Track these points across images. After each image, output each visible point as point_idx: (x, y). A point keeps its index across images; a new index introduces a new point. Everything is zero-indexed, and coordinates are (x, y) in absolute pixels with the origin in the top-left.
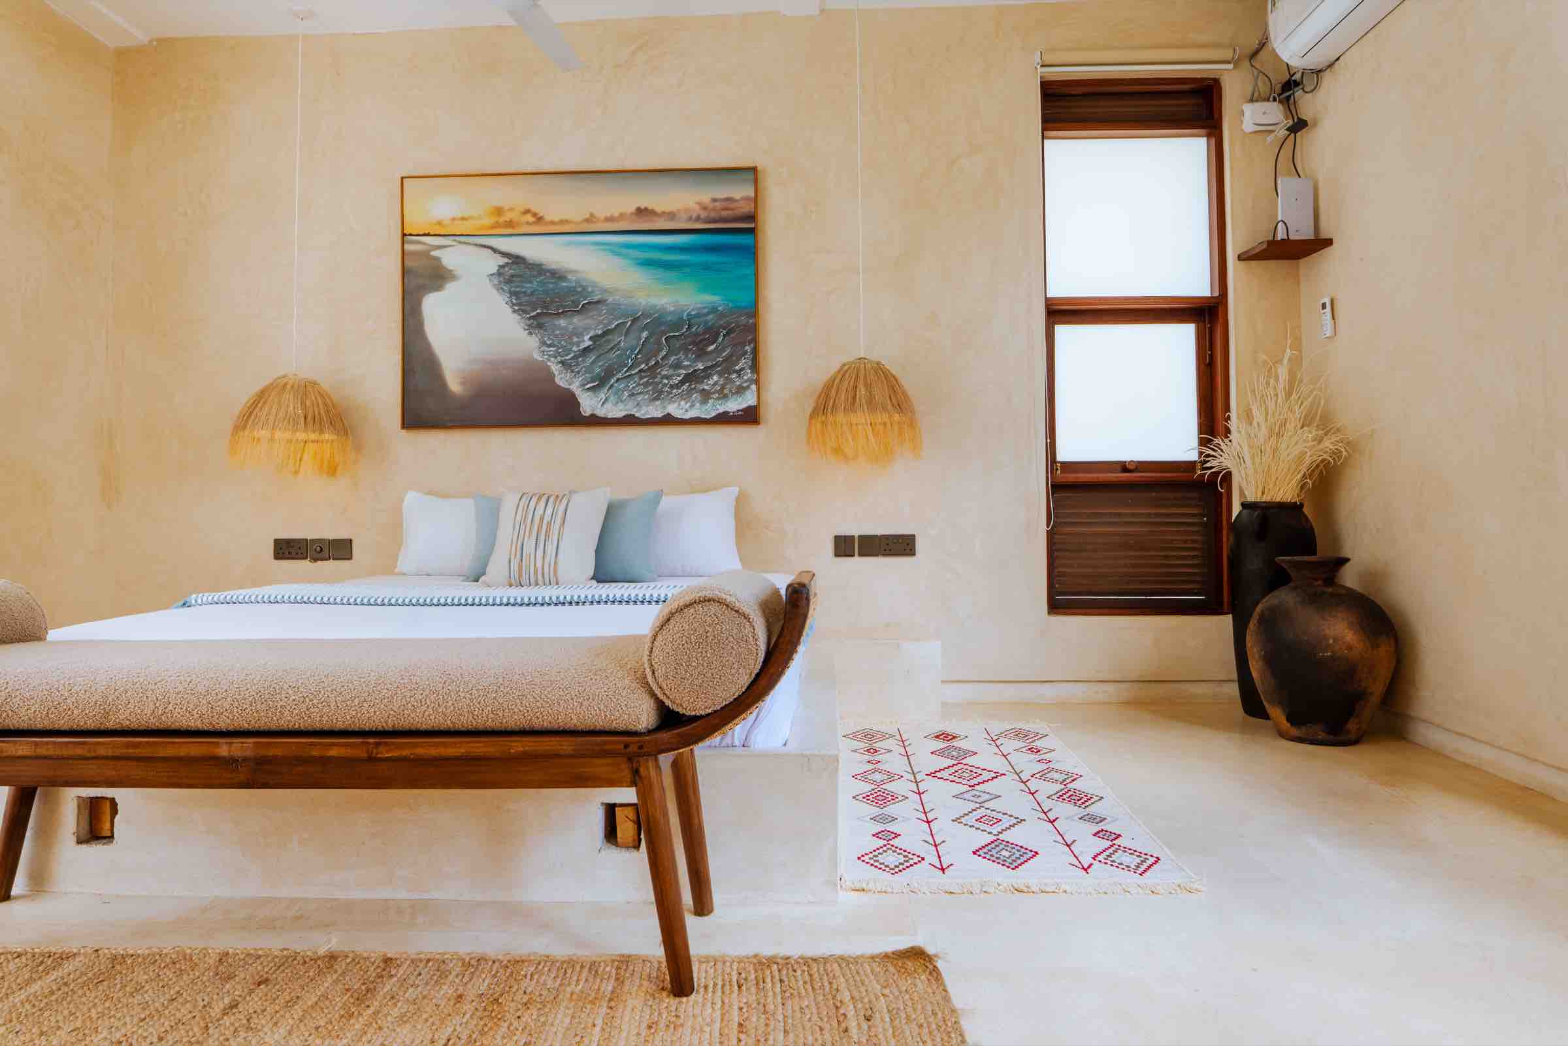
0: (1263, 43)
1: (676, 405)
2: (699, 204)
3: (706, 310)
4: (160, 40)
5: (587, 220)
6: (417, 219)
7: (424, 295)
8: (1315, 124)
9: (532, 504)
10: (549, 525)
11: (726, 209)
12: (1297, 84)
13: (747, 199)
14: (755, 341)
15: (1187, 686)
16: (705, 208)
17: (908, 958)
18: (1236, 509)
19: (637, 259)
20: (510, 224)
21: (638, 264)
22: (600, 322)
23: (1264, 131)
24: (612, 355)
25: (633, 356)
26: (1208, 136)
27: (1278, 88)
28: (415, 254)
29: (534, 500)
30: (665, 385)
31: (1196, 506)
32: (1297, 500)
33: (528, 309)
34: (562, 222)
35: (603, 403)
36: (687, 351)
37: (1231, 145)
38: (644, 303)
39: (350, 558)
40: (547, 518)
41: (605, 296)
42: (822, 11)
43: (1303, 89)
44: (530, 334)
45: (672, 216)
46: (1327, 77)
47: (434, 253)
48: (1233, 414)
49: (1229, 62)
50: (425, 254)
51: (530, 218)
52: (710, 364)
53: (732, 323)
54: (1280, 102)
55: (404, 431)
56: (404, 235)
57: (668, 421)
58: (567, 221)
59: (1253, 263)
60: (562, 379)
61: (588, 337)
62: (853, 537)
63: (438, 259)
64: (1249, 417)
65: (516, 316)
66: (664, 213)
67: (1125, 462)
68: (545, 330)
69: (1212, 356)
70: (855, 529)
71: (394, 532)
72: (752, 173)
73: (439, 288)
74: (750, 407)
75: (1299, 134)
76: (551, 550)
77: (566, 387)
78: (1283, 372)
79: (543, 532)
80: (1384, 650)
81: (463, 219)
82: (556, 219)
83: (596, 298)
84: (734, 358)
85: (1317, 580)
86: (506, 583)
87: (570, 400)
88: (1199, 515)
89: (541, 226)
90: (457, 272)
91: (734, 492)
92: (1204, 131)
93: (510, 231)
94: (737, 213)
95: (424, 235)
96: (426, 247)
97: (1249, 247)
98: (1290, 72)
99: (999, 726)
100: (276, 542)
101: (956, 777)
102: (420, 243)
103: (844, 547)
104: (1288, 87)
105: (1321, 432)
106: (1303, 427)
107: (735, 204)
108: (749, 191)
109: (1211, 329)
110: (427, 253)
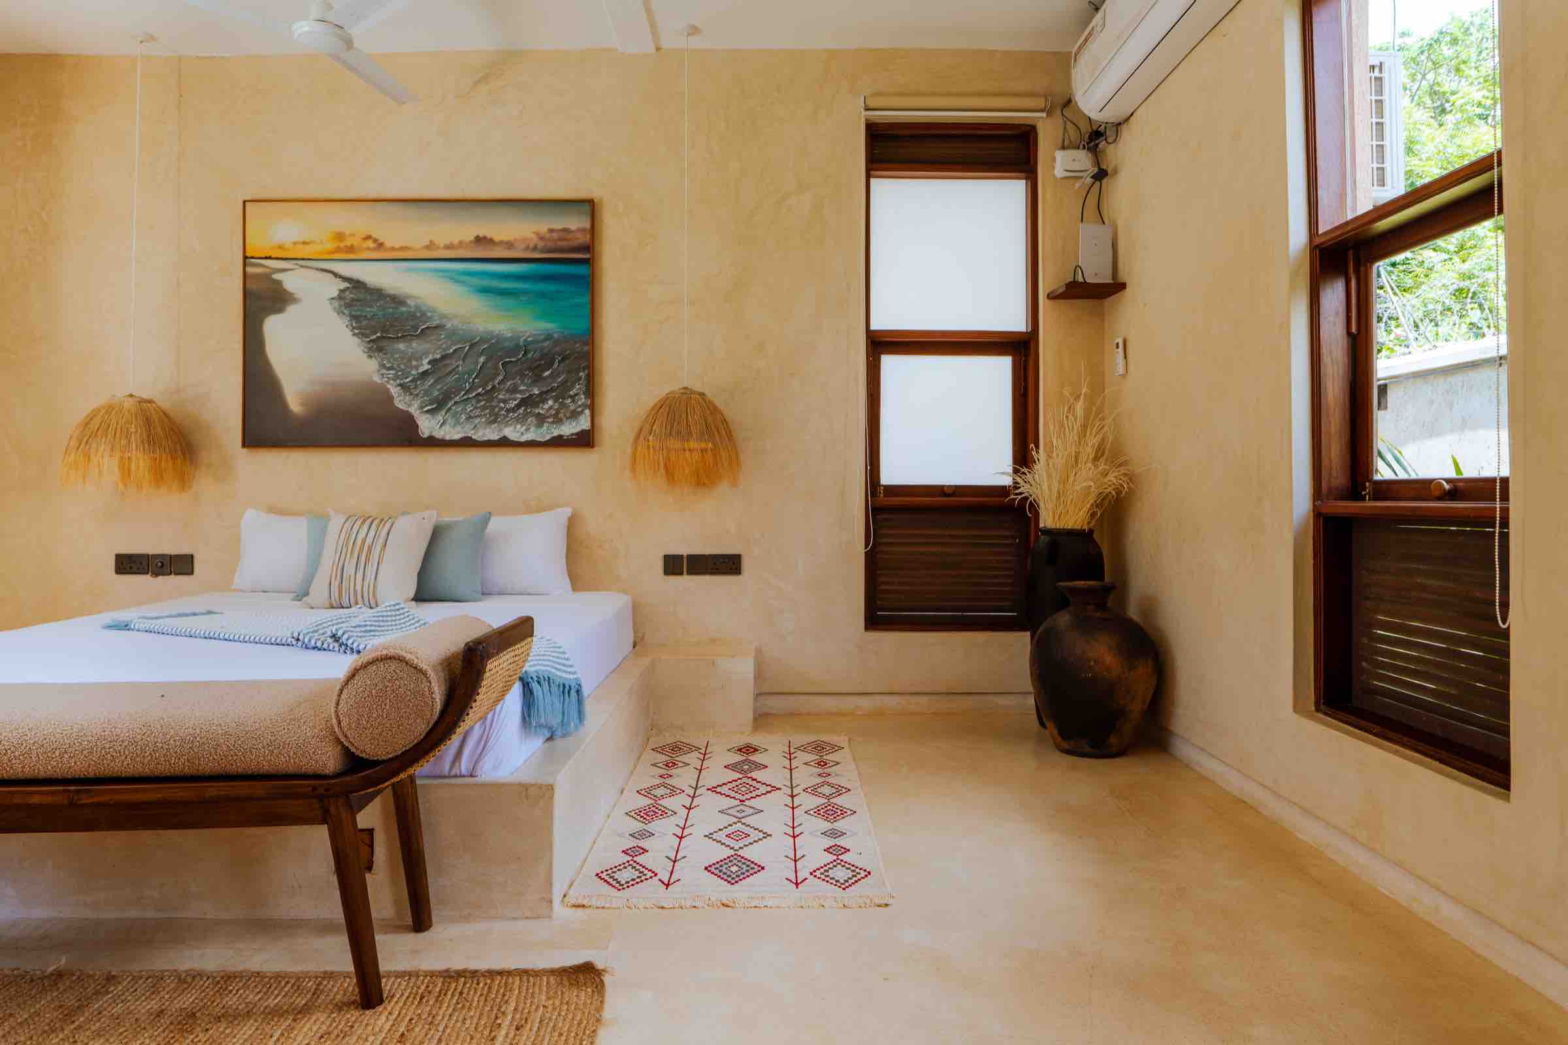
0: (1069, 99)
1: (512, 428)
2: (537, 234)
3: (543, 337)
5: (427, 247)
6: (258, 243)
7: (266, 317)
8: (1116, 172)
9: (356, 527)
10: (370, 547)
11: (561, 240)
12: (1100, 134)
13: (583, 230)
14: (590, 367)
16: (542, 239)
17: (577, 973)
20: (351, 249)
23: (1073, 177)
24: (449, 379)
25: (471, 380)
26: (1026, 179)
27: (1086, 138)
28: (254, 276)
29: (359, 523)
30: (502, 409)
31: (1009, 529)
32: (1086, 527)
33: (368, 332)
34: (402, 249)
35: (441, 426)
36: (523, 376)
37: (1044, 189)
38: (481, 329)
39: (192, 573)
40: (369, 541)
41: (444, 321)
42: (658, 49)
43: (1106, 139)
45: (509, 245)
46: (1125, 131)
47: (276, 276)
48: (1041, 445)
49: (1042, 111)
50: (267, 277)
51: (370, 244)
52: (545, 389)
53: (567, 350)
54: (1088, 149)
55: (245, 450)
56: (245, 258)
57: (505, 443)
58: (408, 248)
59: (1062, 301)
61: (427, 361)
62: (682, 556)
63: (279, 283)
64: (1051, 448)
65: (356, 340)
66: (502, 242)
67: (943, 486)
68: (385, 354)
69: (1026, 388)
70: (684, 549)
71: (233, 547)
72: (590, 206)
73: (280, 310)
75: (1102, 183)
76: (372, 571)
77: (406, 409)
78: (1079, 408)
79: (364, 555)
80: (1143, 671)
81: (304, 243)
82: (397, 246)
83: (435, 323)
84: (569, 384)
85: (1089, 605)
86: (327, 604)
87: (409, 423)
88: (1013, 537)
89: (381, 252)
90: (298, 294)
91: (567, 512)
92: (1023, 175)
93: (352, 256)
94: (575, 243)
95: (266, 258)
96: (267, 270)
97: (1058, 285)
98: (1092, 122)
99: (804, 739)
100: (118, 557)
101: (735, 791)
102: (262, 266)
103: (673, 565)
104: (1094, 137)
105: (1108, 467)
106: (1095, 460)
107: (570, 235)
108: (586, 223)
109: (1025, 361)
110: (268, 275)
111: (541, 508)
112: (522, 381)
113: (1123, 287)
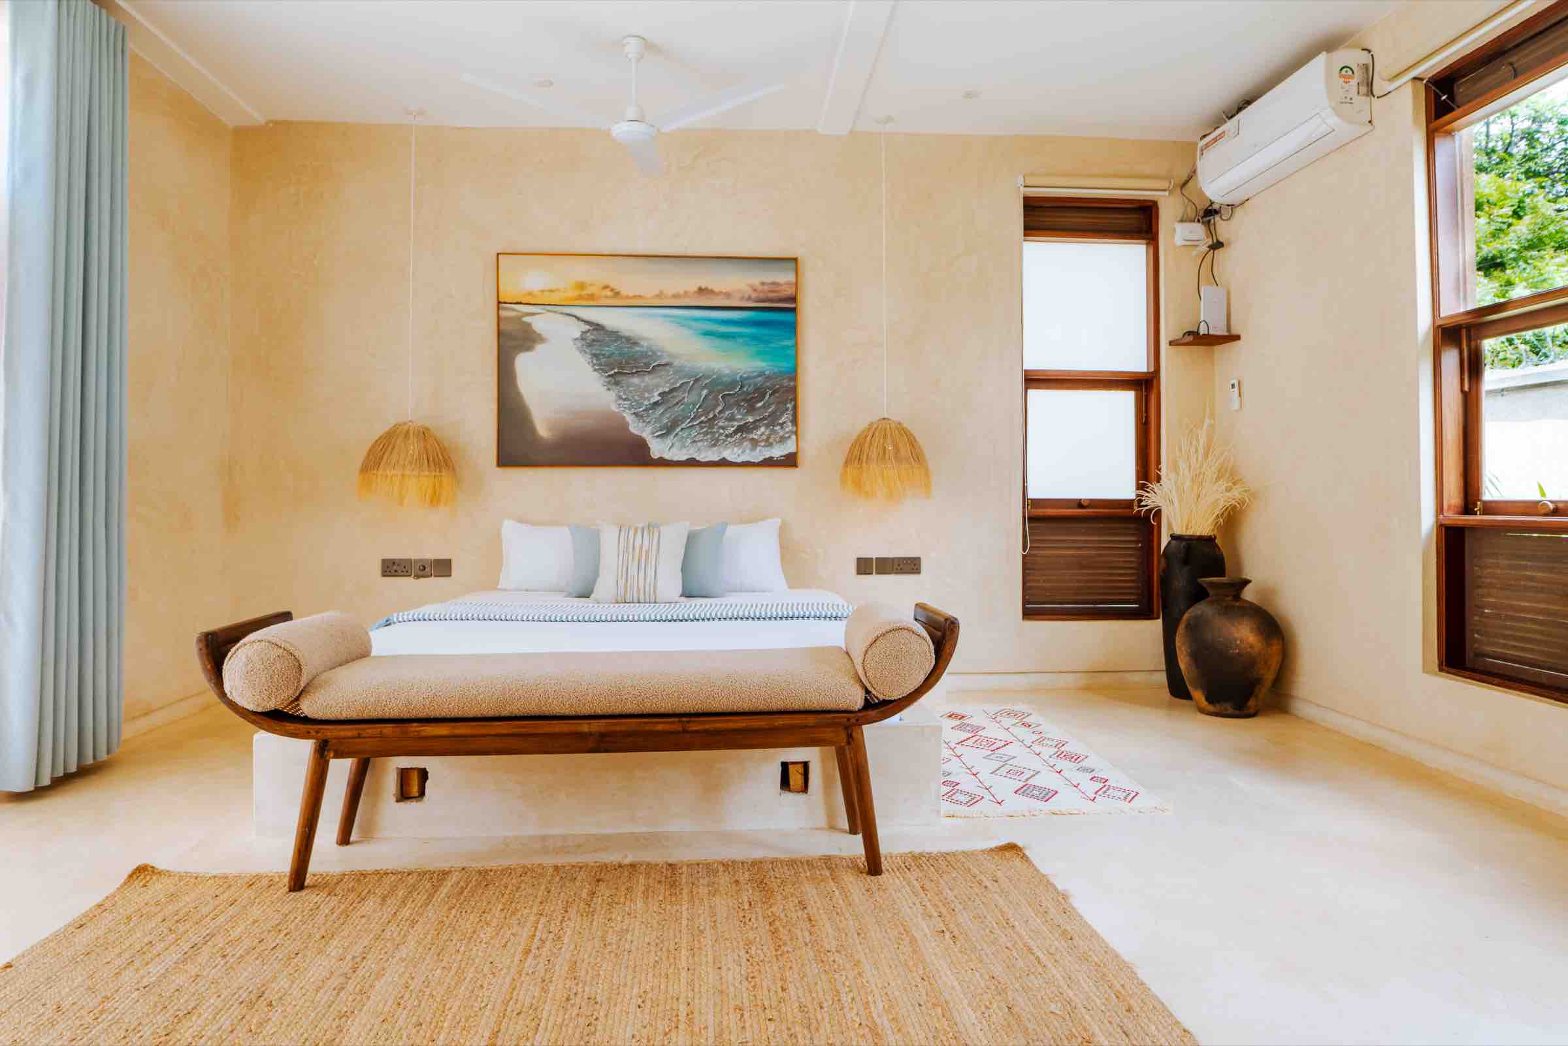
0: (1191, 178)
2: (748, 285)
4: (276, 123)
5: (657, 296)
6: (510, 290)
7: (517, 354)
8: (1229, 244)
9: (631, 536)
10: (647, 552)
11: (772, 291)
12: (1216, 212)
13: (788, 283)
14: (795, 399)
15: (1128, 675)
16: (755, 290)
17: (1006, 850)
18: (1164, 541)
20: (592, 297)
23: (1192, 245)
26: (1147, 244)
27: (1201, 213)
28: (506, 318)
29: (632, 533)
31: (1133, 535)
32: (1212, 534)
34: (635, 297)
37: (1166, 254)
39: (451, 576)
40: (645, 547)
42: (851, 132)
43: (1221, 217)
44: (609, 389)
45: (728, 295)
46: (1239, 212)
47: (527, 319)
48: (1163, 466)
49: (1165, 190)
50: (518, 319)
51: (609, 293)
54: (1203, 223)
55: (499, 468)
56: (499, 302)
57: (723, 463)
58: (640, 297)
59: (1181, 347)
62: (871, 559)
63: (529, 325)
64: (1175, 468)
65: (596, 375)
66: (723, 293)
67: (1080, 500)
69: (1147, 418)
70: (874, 553)
72: (793, 262)
73: (530, 349)
75: (1216, 252)
76: (651, 573)
78: (1203, 434)
79: (644, 558)
80: (1276, 648)
81: (551, 291)
82: (631, 294)
85: (1228, 596)
86: (613, 599)
87: (642, 445)
88: (1137, 542)
89: (618, 300)
90: (544, 334)
91: (778, 521)
92: (1144, 241)
93: (591, 303)
94: (781, 295)
95: (517, 303)
96: (520, 314)
97: (1177, 335)
98: (1212, 203)
99: (993, 708)
100: (384, 561)
101: (978, 745)
102: (514, 310)
103: (864, 566)
104: (1209, 214)
105: (1230, 484)
106: (1218, 479)
107: (780, 288)
108: (791, 277)
109: (1146, 396)
110: (519, 319)
111: (753, 520)
113: (1238, 338)
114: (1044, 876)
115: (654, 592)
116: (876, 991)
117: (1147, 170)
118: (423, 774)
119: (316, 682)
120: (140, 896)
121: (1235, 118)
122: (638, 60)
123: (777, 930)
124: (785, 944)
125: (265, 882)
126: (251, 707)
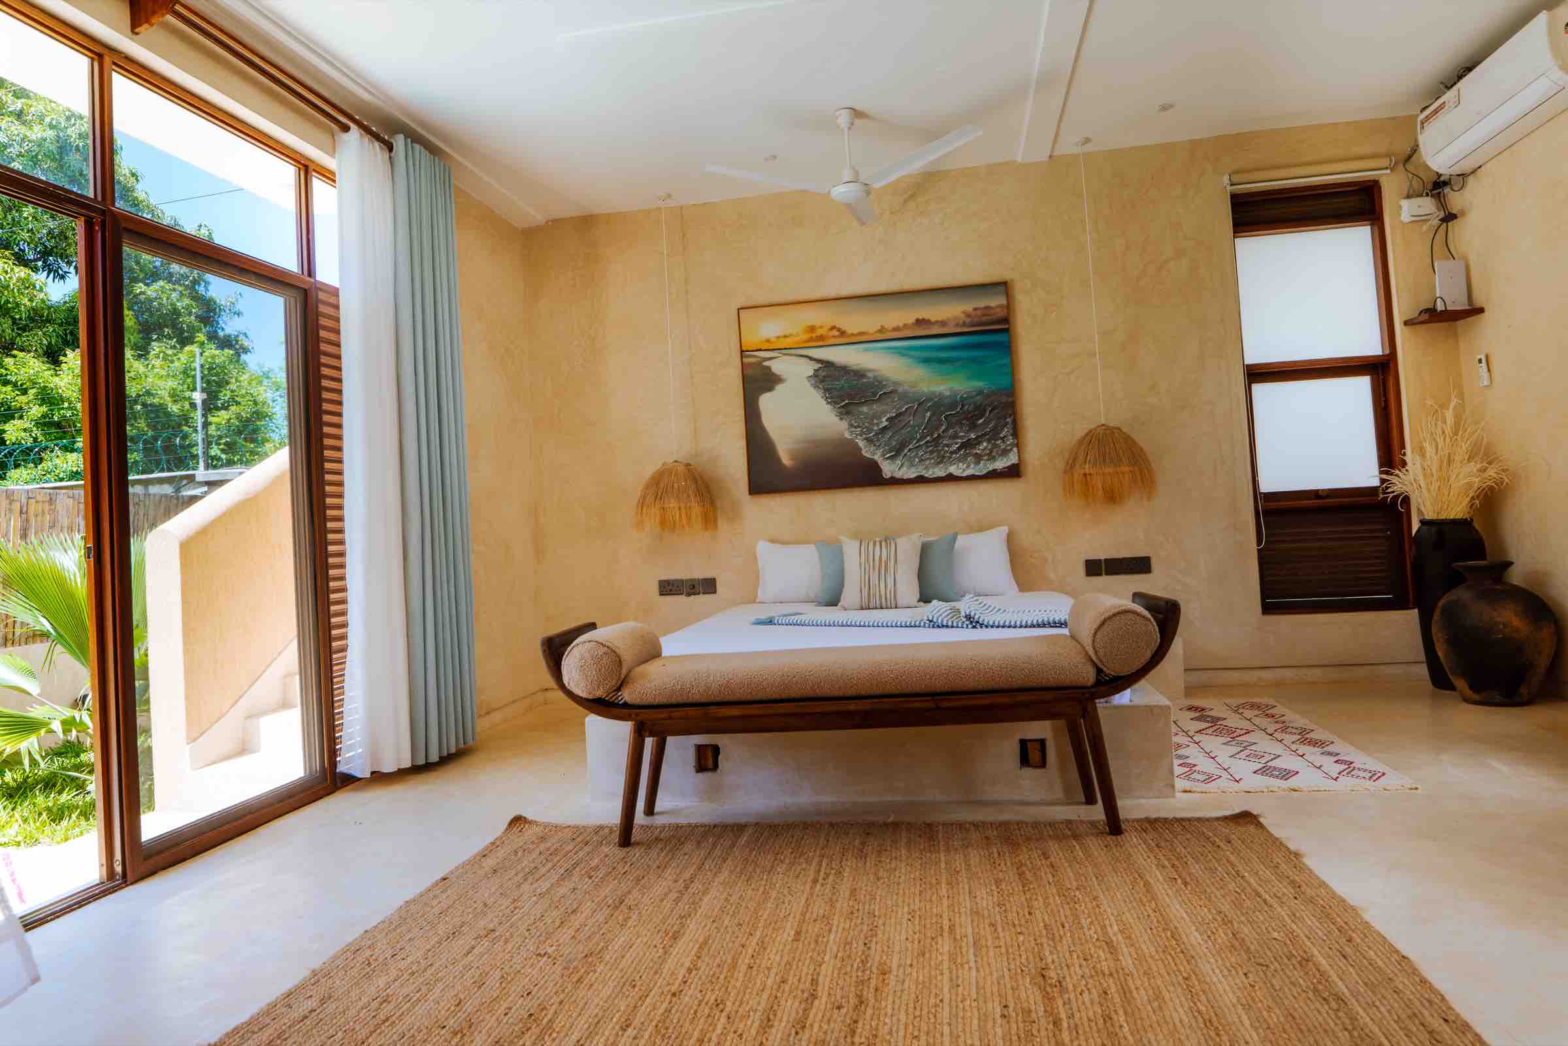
0: (1415, 149)
1: (955, 466)
2: (963, 312)
3: (974, 393)
4: (554, 221)
5: (879, 331)
6: (750, 340)
7: (760, 395)
8: (1463, 213)
9: (871, 548)
10: (885, 564)
11: (984, 315)
12: (1445, 184)
13: (1001, 306)
14: (1014, 414)
15: (1382, 667)
16: (968, 316)
17: (1240, 817)
18: (1415, 526)
19: (918, 358)
20: (821, 338)
21: (919, 362)
22: (894, 408)
23: (1420, 220)
26: (1372, 225)
27: (1430, 186)
28: (750, 364)
29: (871, 545)
31: (1379, 523)
32: (1468, 517)
34: (859, 334)
37: (1392, 234)
38: (926, 390)
39: (715, 592)
40: (884, 558)
42: (1051, 157)
43: (1451, 188)
44: (841, 419)
45: (943, 323)
46: (1471, 179)
47: (766, 363)
48: (1408, 450)
49: (1387, 168)
51: (836, 333)
54: (1432, 197)
55: (751, 497)
56: (742, 351)
57: (951, 478)
58: (864, 333)
59: (1417, 326)
60: (867, 452)
62: (1100, 560)
63: (769, 368)
64: (1422, 452)
66: (937, 322)
67: (1318, 490)
69: (1386, 401)
70: (1102, 554)
72: (1003, 287)
73: (770, 389)
74: (1013, 465)
75: (1450, 224)
76: (890, 583)
78: (1449, 415)
79: (883, 568)
80: (1546, 633)
81: (785, 336)
82: (856, 332)
83: (889, 389)
85: (1488, 580)
86: (859, 607)
87: (874, 467)
88: (1384, 530)
89: (844, 338)
90: (784, 377)
91: (1004, 530)
92: (1368, 223)
93: (821, 343)
94: (994, 317)
95: (758, 350)
96: (760, 359)
97: (1413, 314)
98: (1439, 175)
99: (1234, 702)
100: (660, 582)
101: (1219, 732)
102: (755, 356)
103: (1094, 568)
104: (1438, 186)
105: (1485, 464)
106: (1469, 460)
107: (992, 311)
108: (1002, 301)
109: (1383, 379)
110: (760, 363)
111: (981, 529)
112: (961, 428)
113: (1481, 310)
114: (1277, 839)
115: (895, 597)
116: (1112, 918)
117: (1366, 149)
118: (716, 750)
119: (632, 674)
120: (517, 840)
121: (1455, 88)
122: (849, 128)
123: (1024, 873)
124: (1031, 883)
125: (607, 831)
126: (584, 695)
